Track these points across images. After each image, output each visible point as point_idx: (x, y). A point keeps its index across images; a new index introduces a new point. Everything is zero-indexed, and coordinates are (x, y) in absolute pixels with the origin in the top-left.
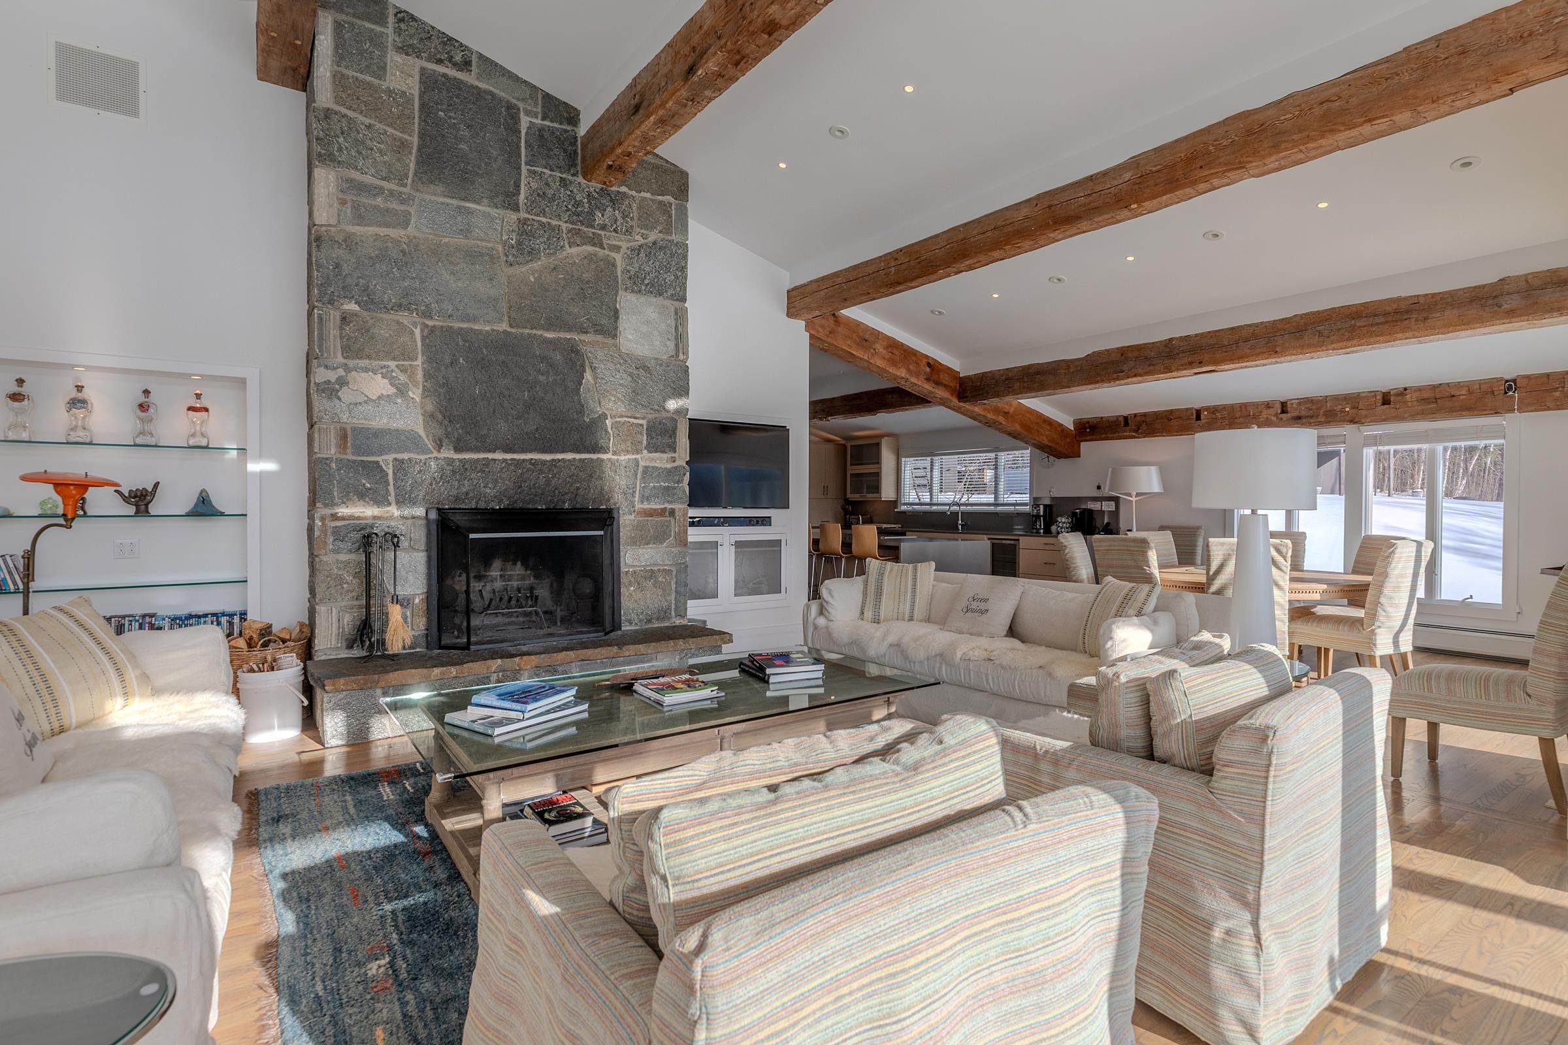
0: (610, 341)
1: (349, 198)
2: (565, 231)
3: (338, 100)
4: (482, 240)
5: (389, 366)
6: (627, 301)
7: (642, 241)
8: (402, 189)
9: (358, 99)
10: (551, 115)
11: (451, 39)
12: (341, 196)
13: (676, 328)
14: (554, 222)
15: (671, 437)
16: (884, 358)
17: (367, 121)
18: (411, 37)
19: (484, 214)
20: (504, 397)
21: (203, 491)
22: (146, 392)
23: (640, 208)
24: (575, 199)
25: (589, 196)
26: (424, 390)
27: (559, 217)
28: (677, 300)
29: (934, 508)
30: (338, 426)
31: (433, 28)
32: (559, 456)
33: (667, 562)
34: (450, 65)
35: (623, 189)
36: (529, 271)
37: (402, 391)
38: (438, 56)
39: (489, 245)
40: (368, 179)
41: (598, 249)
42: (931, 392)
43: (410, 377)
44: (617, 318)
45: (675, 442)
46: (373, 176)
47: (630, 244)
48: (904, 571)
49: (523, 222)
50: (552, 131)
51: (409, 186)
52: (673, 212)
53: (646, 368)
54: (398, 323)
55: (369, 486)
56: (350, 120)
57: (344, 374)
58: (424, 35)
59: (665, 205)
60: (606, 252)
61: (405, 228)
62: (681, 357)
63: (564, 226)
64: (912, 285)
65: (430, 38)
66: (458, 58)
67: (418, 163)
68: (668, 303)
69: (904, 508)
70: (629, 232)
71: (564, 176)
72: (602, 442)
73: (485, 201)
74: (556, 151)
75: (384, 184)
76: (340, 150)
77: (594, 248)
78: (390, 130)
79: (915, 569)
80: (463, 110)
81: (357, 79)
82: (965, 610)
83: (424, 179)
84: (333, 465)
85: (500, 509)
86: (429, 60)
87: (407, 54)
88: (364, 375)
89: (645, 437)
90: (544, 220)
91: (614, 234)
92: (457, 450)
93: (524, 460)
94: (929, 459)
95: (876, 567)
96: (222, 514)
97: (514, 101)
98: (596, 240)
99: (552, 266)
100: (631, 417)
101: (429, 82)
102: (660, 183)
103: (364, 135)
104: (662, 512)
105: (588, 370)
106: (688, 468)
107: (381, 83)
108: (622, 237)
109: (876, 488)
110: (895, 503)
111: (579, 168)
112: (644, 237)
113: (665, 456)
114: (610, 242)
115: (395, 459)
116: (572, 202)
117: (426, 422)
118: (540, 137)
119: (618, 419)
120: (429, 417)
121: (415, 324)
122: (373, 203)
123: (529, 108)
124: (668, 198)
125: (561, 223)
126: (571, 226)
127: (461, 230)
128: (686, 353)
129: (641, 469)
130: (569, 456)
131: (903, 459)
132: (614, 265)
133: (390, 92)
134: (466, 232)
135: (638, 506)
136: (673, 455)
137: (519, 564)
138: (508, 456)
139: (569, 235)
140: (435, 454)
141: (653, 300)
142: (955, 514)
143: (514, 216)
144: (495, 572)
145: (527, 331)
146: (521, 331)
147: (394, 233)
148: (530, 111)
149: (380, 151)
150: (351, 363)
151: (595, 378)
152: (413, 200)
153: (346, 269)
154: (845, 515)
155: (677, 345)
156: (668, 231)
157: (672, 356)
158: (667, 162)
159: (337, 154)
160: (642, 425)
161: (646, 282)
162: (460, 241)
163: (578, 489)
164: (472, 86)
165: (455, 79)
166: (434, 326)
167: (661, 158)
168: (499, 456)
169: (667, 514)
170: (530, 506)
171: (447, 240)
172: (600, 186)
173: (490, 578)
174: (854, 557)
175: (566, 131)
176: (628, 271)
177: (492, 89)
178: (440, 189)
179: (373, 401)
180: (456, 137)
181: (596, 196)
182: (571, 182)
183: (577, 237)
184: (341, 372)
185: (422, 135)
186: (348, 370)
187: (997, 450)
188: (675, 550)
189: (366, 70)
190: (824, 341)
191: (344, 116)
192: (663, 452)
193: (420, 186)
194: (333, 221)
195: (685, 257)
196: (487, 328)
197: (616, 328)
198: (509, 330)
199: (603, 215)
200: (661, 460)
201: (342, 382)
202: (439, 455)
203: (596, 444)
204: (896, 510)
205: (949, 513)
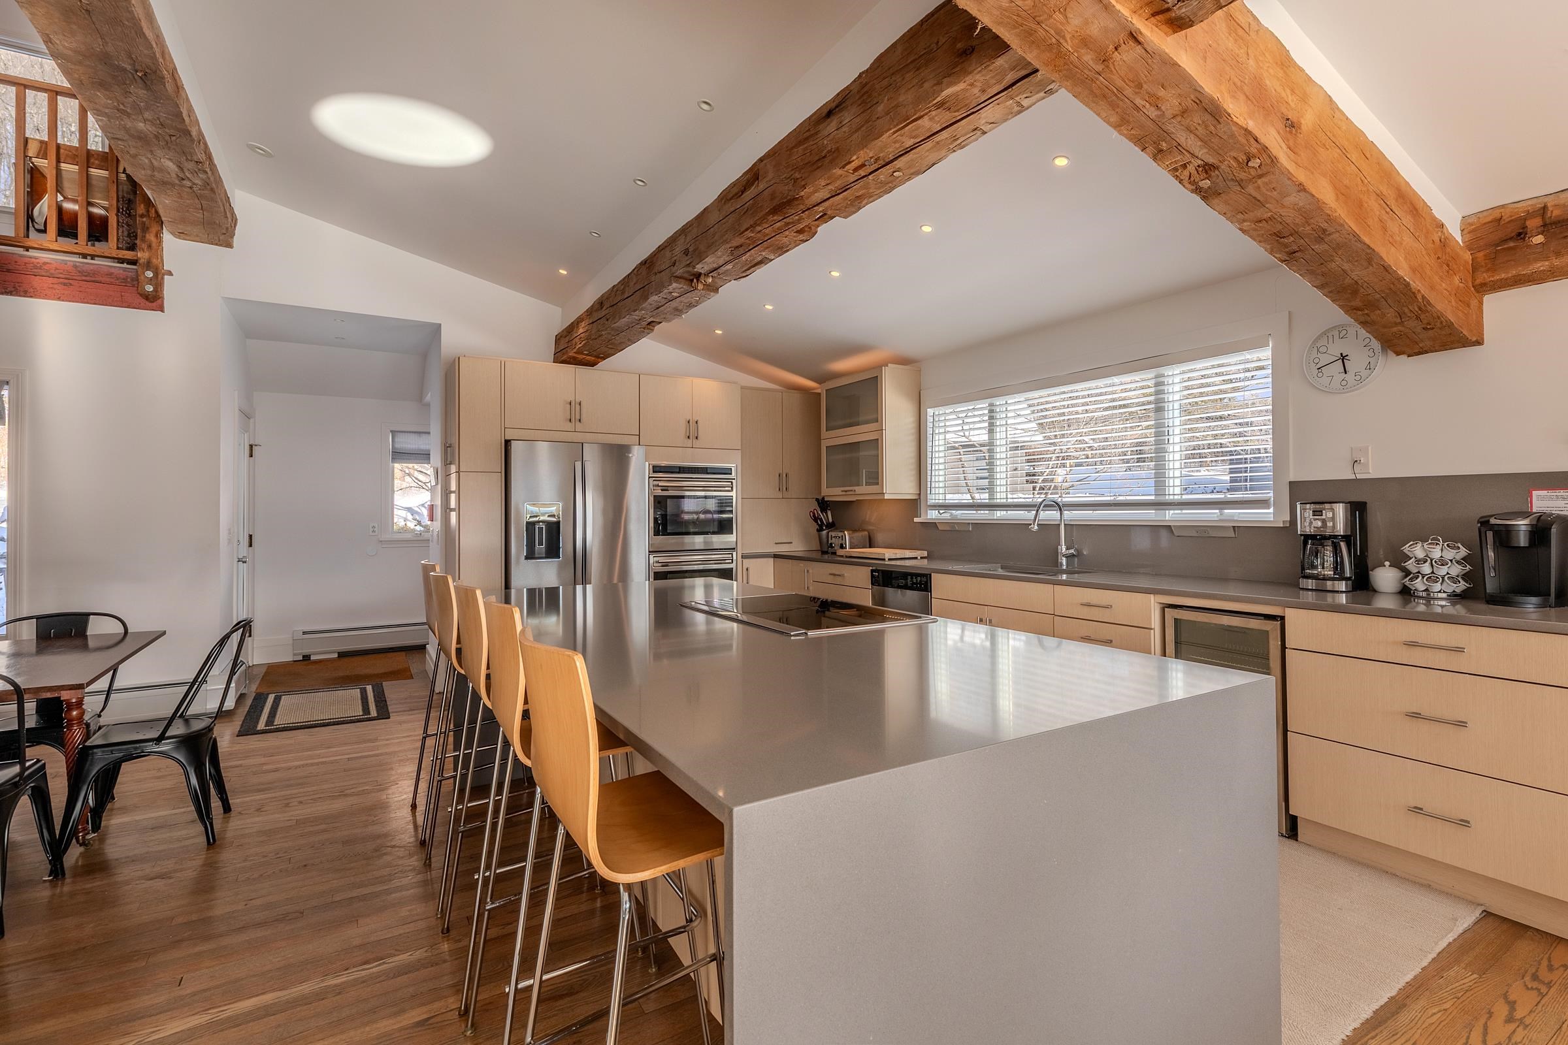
29: (999, 514)
69: (933, 515)
94: (984, 404)
109: (875, 478)
110: (913, 505)
131: (930, 411)
142: (1050, 529)
154: (820, 530)
187: (1155, 361)
204: (916, 520)
205: (1036, 527)
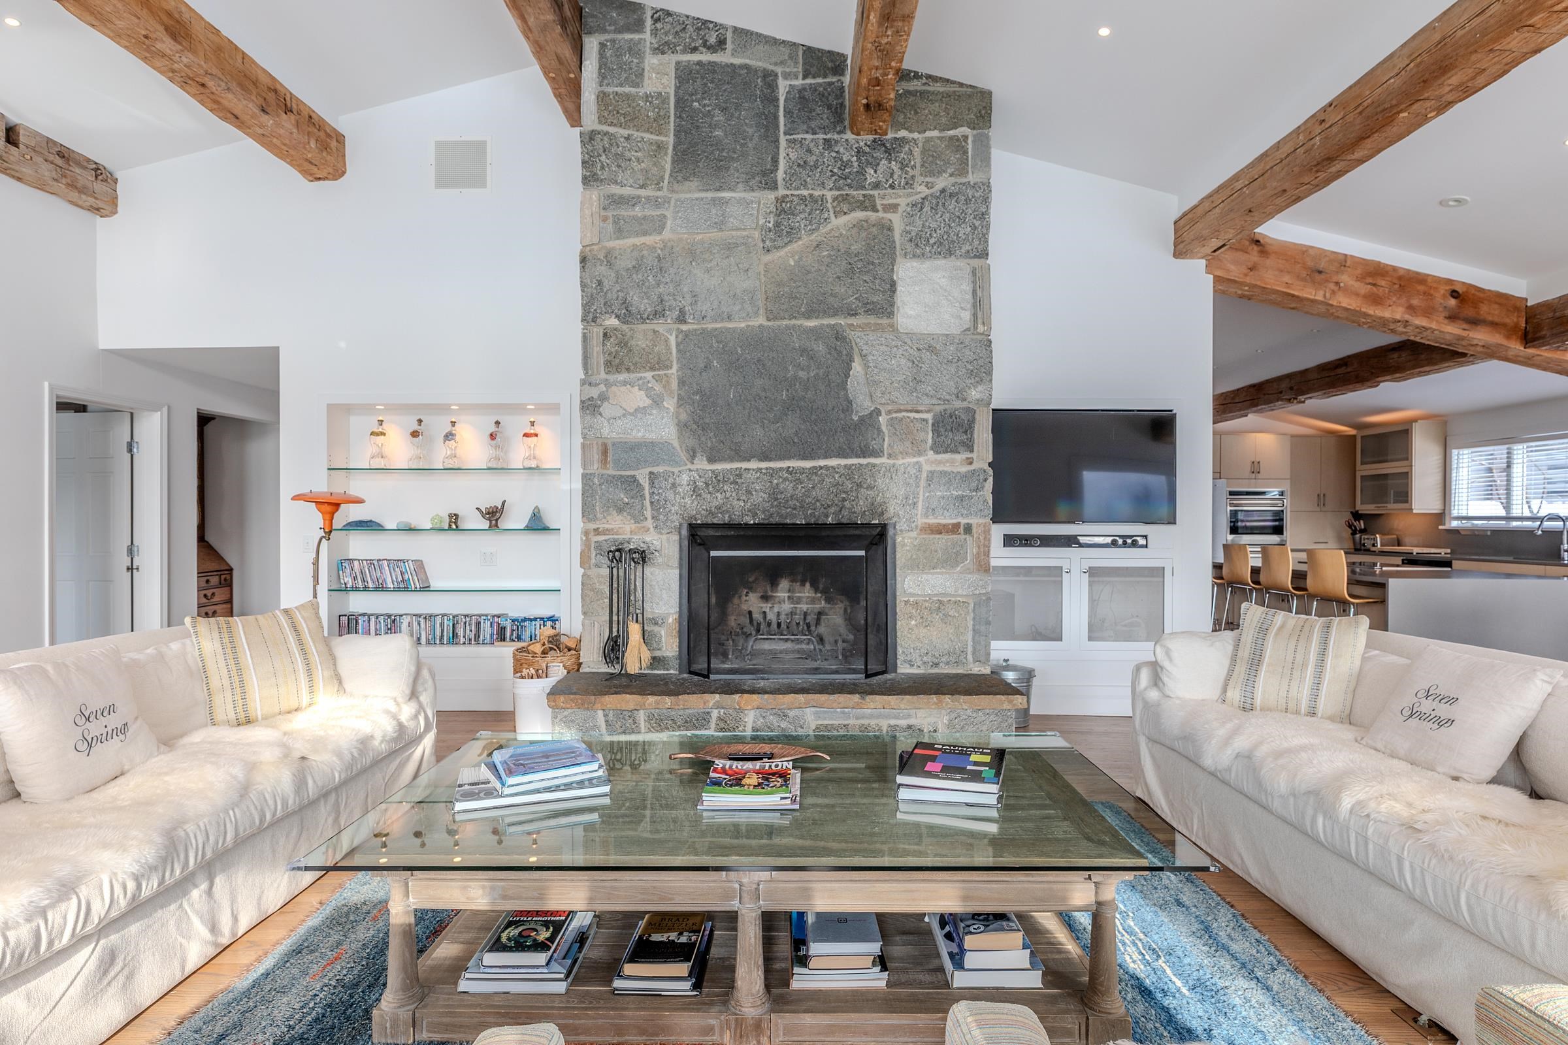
0: (885, 321)
1: (610, 214)
2: (830, 201)
3: (602, 120)
4: (738, 229)
5: (645, 378)
6: (907, 272)
7: (927, 192)
8: (659, 194)
9: (618, 113)
10: (814, 70)
11: (705, 22)
12: (603, 213)
13: (974, 292)
14: (817, 193)
15: (966, 432)
16: (1357, 295)
17: (626, 132)
18: (666, 34)
19: (740, 201)
20: (760, 398)
21: (537, 507)
22: (497, 423)
23: (924, 151)
24: (841, 160)
25: (858, 152)
26: (680, 398)
27: (823, 185)
28: (976, 257)
29: (1515, 524)
30: (600, 441)
31: (688, 17)
32: (822, 463)
33: (960, 592)
34: (704, 50)
35: (903, 133)
36: (788, 255)
37: (657, 402)
38: (693, 45)
39: (745, 233)
40: (627, 191)
41: (869, 213)
42: (1462, 338)
43: (664, 387)
44: (894, 292)
45: (971, 439)
46: (631, 186)
47: (909, 200)
48: (1306, 629)
49: (781, 200)
50: (815, 89)
51: (665, 190)
52: (970, 147)
53: (931, 349)
54: (655, 331)
55: (626, 500)
56: (611, 136)
57: (605, 389)
58: (678, 28)
59: (958, 140)
60: (881, 214)
61: (661, 233)
62: (981, 329)
63: (829, 195)
64: (1358, 155)
65: (684, 28)
66: (712, 40)
67: (673, 162)
68: (961, 263)
69: (1455, 524)
70: (909, 184)
71: (829, 136)
72: (874, 444)
73: (741, 186)
74: (819, 110)
75: (642, 192)
76: (603, 168)
77: (864, 213)
78: (647, 136)
79: (1328, 627)
80: (717, 95)
81: (617, 93)
82: (1407, 713)
83: (679, 178)
84: (596, 481)
85: (755, 524)
86: (684, 52)
87: (663, 53)
88: (623, 389)
89: (931, 434)
90: (805, 193)
91: (890, 191)
92: (711, 460)
93: (781, 469)
94: (1504, 447)
95: (1256, 619)
96: (549, 529)
97: (771, 67)
98: (867, 203)
99: (815, 244)
100: (911, 411)
101: (684, 75)
102: (952, 113)
103: (624, 147)
104: (954, 529)
105: (857, 358)
106: (991, 472)
107: (638, 90)
108: (901, 192)
109: (1404, 496)
110: (1440, 517)
111: (847, 123)
112: (929, 186)
113: (958, 457)
114: (885, 202)
115: (650, 473)
116: (838, 165)
117: (680, 432)
118: (802, 100)
119: (894, 415)
120: (683, 427)
121: (670, 331)
122: (632, 213)
123: (788, 70)
124: (964, 130)
125: (825, 192)
126: (837, 193)
127: (716, 223)
128: (987, 322)
129: (924, 475)
130: (833, 462)
131: (1455, 452)
132: (890, 229)
133: (647, 97)
134: (720, 225)
135: (921, 521)
136: (970, 455)
137: (808, 585)
138: (764, 465)
139: (835, 204)
140: (689, 466)
141: (941, 262)
143: (771, 196)
144: (782, 592)
145: (785, 322)
146: (778, 323)
147: (649, 240)
148: (789, 74)
149: (638, 159)
150: (611, 378)
151: (866, 367)
152: (669, 202)
153: (606, 284)
154: (1353, 534)
155: (975, 315)
156: (962, 171)
157: (968, 329)
158: (961, 85)
159: (599, 173)
160: (926, 420)
161: (932, 241)
162: (715, 235)
163: (844, 500)
164: (727, 65)
165: (709, 63)
166: (689, 331)
167: (953, 82)
168: (753, 465)
169: (962, 530)
170: (788, 521)
171: (700, 237)
172: (871, 137)
173: (777, 600)
174: (1312, 596)
175: (830, 84)
176: (908, 232)
177: (748, 61)
178: (695, 184)
179: (631, 414)
180: (710, 126)
181: (867, 149)
182: (836, 142)
183: (845, 203)
184: (602, 387)
185: (677, 133)
186: (608, 384)
188: (972, 578)
189: (627, 82)
190: (1241, 284)
191: (606, 133)
192: (956, 451)
193: (676, 186)
194: (596, 240)
195: (986, 200)
196: (743, 325)
197: (892, 305)
198: (766, 323)
199: (875, 172)
200: (952, 462)
201: (603, 398)
202: (693, 467)
203: (867, 446)
204: (1440, 527)
205: (1540, 532)
